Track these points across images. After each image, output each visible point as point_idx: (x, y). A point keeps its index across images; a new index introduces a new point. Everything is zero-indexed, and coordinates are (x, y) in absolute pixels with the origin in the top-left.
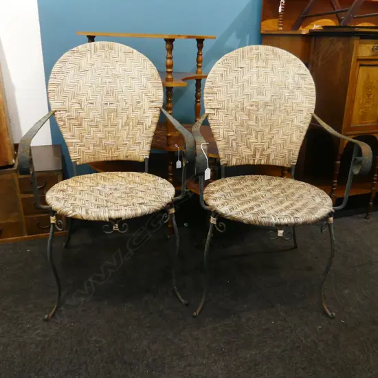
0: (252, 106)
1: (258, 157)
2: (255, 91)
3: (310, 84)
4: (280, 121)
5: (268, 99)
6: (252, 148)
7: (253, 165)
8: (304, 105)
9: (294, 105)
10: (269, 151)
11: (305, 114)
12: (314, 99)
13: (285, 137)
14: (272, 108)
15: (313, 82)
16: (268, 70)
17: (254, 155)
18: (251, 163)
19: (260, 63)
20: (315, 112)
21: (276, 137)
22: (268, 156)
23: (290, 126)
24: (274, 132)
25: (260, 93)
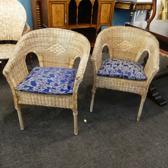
0: (3, 19)
1: (8, 37)
2: (4, 14)
3: (24, 11)
4: (14, 25)
5: (9, 17)
6: (6, 34)
7: (8, 41)
8: (22, 19)
9: (19, 19)
10: (12, 35)
11: (23, 22)
12: (26, 17)
13: (17, 31)
14: (11, 20)
15: (25, 11)
16: (8, 6)
17: (7, 37)
18: (7, 40)
19: (4, 3)
20: (27, 22)
21: (14, 30)
22: (12, 37)
23: (18, 27)
24: (13, 28)
25: (6, 15)
